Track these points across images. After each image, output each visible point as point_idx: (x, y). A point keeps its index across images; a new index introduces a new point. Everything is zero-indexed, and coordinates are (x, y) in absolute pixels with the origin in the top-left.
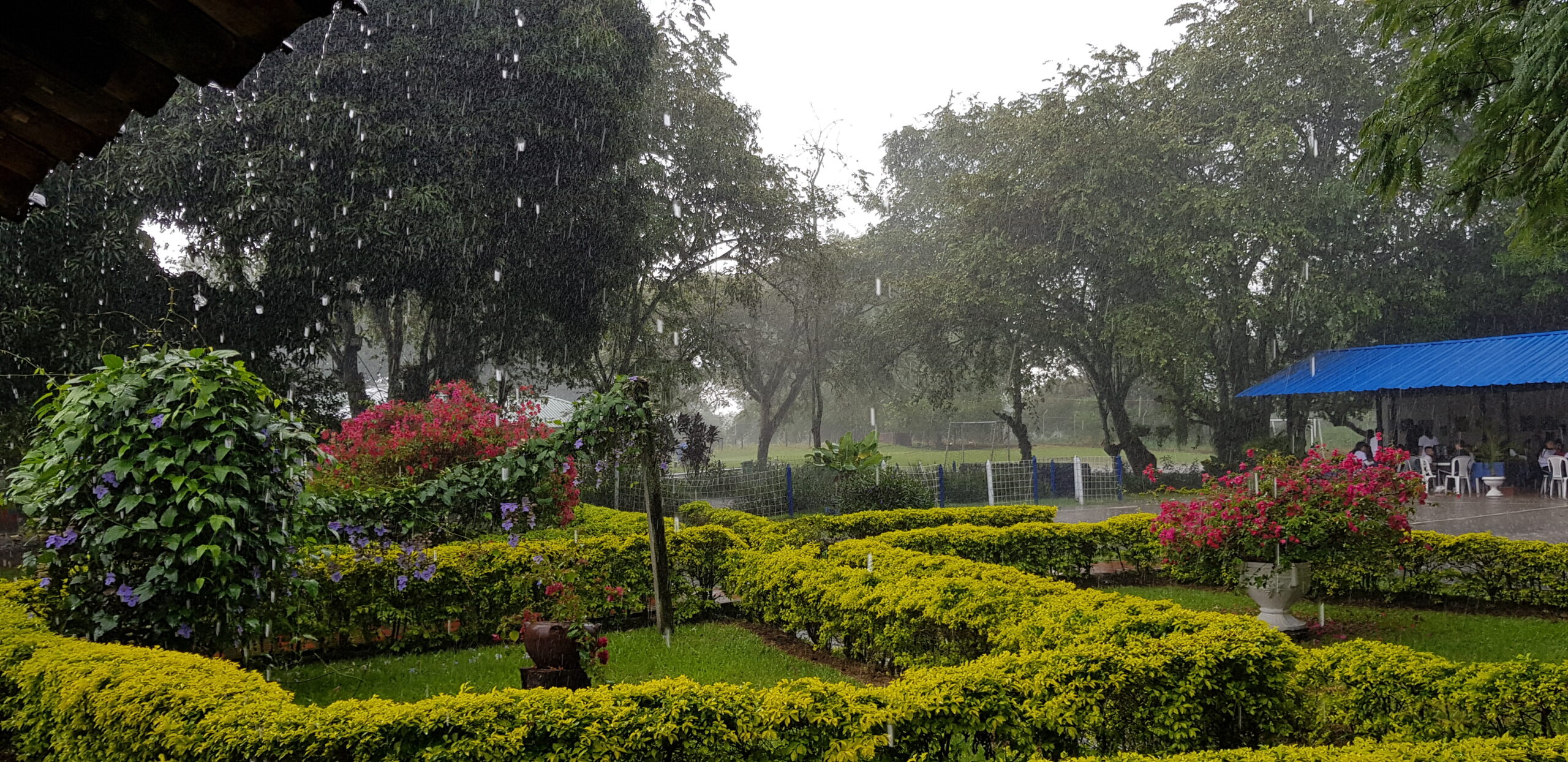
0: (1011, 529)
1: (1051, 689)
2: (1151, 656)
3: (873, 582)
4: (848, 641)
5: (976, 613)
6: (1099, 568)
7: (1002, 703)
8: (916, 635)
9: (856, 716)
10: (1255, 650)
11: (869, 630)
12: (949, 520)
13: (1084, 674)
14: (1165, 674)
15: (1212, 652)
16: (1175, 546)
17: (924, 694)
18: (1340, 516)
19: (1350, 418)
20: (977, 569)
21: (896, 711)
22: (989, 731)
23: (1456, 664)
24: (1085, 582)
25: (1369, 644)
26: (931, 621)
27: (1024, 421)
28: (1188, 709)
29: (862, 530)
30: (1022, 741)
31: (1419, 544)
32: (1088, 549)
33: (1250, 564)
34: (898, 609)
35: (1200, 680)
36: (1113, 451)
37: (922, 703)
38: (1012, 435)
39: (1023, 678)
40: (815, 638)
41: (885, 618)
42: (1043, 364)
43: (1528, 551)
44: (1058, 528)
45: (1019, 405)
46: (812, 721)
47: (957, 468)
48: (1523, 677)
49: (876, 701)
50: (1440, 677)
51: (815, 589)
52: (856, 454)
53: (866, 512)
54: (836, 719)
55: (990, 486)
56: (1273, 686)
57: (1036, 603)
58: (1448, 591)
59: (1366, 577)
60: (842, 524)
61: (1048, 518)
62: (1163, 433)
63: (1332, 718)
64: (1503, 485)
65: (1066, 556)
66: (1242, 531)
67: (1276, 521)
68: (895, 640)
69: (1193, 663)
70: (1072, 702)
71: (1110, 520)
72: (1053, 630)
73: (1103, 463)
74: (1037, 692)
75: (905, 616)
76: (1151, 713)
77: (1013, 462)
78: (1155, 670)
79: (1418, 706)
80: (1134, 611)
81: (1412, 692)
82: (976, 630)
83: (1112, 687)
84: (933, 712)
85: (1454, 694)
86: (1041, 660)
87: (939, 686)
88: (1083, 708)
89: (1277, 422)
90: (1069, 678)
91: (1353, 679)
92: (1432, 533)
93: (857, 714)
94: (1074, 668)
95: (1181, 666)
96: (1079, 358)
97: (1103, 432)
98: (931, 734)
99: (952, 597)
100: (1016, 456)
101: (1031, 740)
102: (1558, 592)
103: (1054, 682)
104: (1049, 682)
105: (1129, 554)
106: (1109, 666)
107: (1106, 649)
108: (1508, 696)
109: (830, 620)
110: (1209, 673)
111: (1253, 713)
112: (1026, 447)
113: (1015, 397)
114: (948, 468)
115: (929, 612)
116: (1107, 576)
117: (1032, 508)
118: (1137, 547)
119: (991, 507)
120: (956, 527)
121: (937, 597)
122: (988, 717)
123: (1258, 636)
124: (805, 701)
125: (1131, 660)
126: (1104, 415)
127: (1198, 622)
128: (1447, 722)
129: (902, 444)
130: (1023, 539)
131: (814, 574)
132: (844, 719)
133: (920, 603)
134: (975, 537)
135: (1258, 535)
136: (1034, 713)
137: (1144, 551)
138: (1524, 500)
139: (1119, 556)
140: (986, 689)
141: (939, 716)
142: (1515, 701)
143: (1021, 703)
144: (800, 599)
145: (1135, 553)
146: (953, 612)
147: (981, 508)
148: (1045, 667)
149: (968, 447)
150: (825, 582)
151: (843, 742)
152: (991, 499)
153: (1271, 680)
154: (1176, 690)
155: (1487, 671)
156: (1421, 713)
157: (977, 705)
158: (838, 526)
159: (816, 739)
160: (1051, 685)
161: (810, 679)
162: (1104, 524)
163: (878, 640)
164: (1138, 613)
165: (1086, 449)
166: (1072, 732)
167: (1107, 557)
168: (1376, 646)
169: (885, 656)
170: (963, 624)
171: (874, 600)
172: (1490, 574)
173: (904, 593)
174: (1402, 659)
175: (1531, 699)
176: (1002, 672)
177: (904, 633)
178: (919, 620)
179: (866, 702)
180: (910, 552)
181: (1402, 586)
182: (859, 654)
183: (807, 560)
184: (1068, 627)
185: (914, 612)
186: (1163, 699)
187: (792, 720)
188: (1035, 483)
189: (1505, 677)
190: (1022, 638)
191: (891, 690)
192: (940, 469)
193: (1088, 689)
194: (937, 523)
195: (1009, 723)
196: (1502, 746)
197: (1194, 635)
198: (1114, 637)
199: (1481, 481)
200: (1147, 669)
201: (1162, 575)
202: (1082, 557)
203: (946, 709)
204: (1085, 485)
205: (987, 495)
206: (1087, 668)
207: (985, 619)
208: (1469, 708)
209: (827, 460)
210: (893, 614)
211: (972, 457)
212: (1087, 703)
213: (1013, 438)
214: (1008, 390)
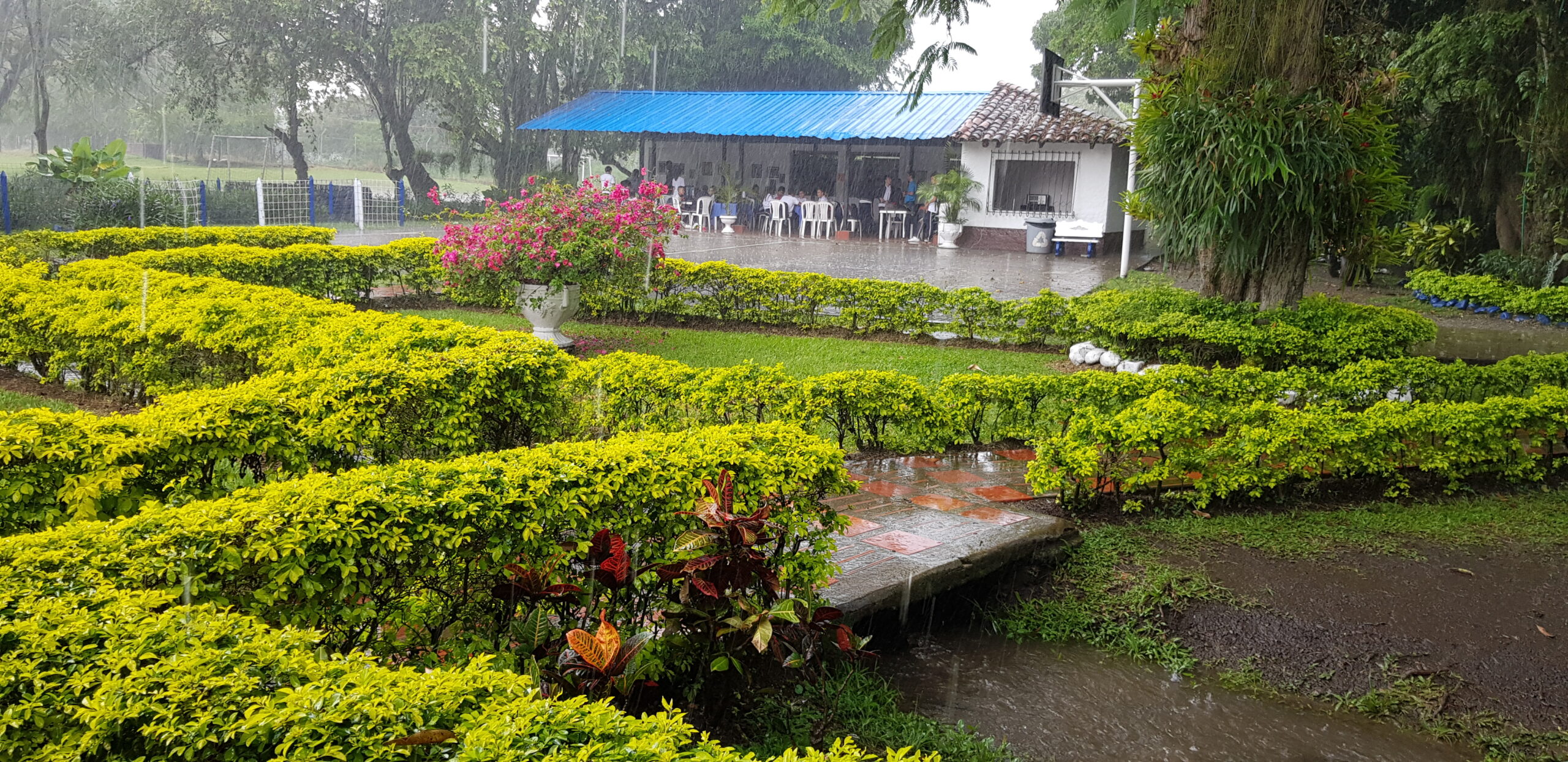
0: (285, 250)
1: (329, 407)
2: (434, 369)
3: (117, 305)
4: (87, 372)
5: (247, 334)
6: (379, 291)
7: (274, 423)
8: (172, 362)
9: (97, 448)
10: (532, 360)
11: (114, 359)
12: (213, 240)
13: (365, 390)
14: (447, 386)
15: (493, 363)
16: (458, 269)
17: (184, 419)
18: (608, 242)
19: (617, 158)
20: (246, 291)
21: (149, 439)
22: (259, 453)
23: (697, 370)
24: (364, 305)
25: (627, 355)
26: (191, 347)
27: (299, 140)
28: (468, 418)
29: (102, 249)
30: (296, 460)
31: (669, 270)
32: (368, 272)
33: (527, 286)
34: (151, 335)
35: (480, 389)
36: (394, 175)
37: (182, 429)
38: (286, 153)
39: (298, 397)
40: (42, 369)
41: (134, 344)
42: (323, 79)
43: (753, 277)
44: (337, 251)
45: (294, 121)
46: (40, 457)
47: (222, 185)
48: (747, 378)
49: (123, 429)
50: (683, 381)
51: (42, 314)
52: (94, 164)
53: (108, 229)
54: (72, 453)
55: (261, 206)
56: (547, 393)
57: (313, 324)
58: (690, 311)
59: (626, 300)
60: (78, 242)
61: (326, 240)
62: (446, 160)
63: (593, 422)
64: (735, 223)
65: (344, 280)
66: (521, 254)
67: (553, 245)
68: (146, 368)
69: (474, 375)
70: (352, 418)
71: (392, 243)
72: (332, 349)
73: (384, 188)
74: (314, 410)
75: (159, 341)
76: (431, 424)
77: (287, 182)
78: (438, 383)
79: (664, 406)
80: (417, 328)
81: (660, 395)
82: (245, 354)
83: (393, 400)
84: (194, 438)
85: (694, 395)
86: (320, 377)
87: (202, 410)
88: (363, 423)
89: (553, 157)
90: (349, 394)
91: (613, 387)
92: (681, 261)
93: (99, 446)
94: (355, 384)
95: (462, 378)
96: (362, 76)
97: (385, 157)
98: (192, 461)
99: (216, 319)
100: (290, 176)
101: (305, 458)
102: (772, 311)
103: (332, 399)
104: (327, 399)
105: (410, 277)
106: (390, 381)
107: (389, 364)
108: (735, 394)
109: (62, 349)
110: (489, 383)
111: (527, 418)
112: (301, 167)
113: (289, 112)
114: (211, 186)
115: (189, 336)
116: (387, 299)
117: (308, 230)
118: (418, 270)
119: (262, 228)
120: (221, 247)
121: (199, 320)
122: (258, 438)
123: (535, 347)
124: (30, 435)
125: (413, 374)
126: (387, 138)
127: (480, 336)
128: (686, 419)
129: (154, 157)
130: (297, 262)
131: (41, 296)
132: (83, 451)
133: (178, 326)
134: (244, 259)
135: (535, 258)
136: (311, 432)
137: (426, 275)
138: (748, 237)
139: (400, 280)
140: (257, 409)
141: (201, 442)
142: (739, 398)
143: (296, 422)
144: (23, 326)
145: (416, 277)
146: (217, 335)
147: (249, 228)
148: (323, 385)
149: (234, 165)
150: (56, 306)
151: (82, 477)
152: (262, 220)
153: (545, 387)
154: (457, 400)
155: (719, 374)
156: (666, 412)
157: (245, 427)
158: (71, 244)
159: (47, 475)
160: (329, 402)
161: (37, 410)
162: (386, 248)
163: (125, 368)
164: (421, 330)
165: (367, 173)
166: (350, 448)
167: (388, 281)
168: (632, 357)
169: (134, 386)
170: (230, 348)
171: (120, 324)
172: (723, 296)
173: (158, 317)
174: (654, 367)
175: (750, 396)
176: (275, 391)
177: (159, 360)
178: (177, 345)
179: (112, 431)
180: (165, 273)
181: (654, 307)
182: (101, 386)
183: (31, 280)
184: (348, 346)
185: (170, 337)
186: (445, 410)
187: (13, 456)
188: (310, 205)
189: (733, 379)
190: (297, 359)
191: (143, 418)
192: (202, 186)
193: (369, 404)
194: (198, 242)
195: (282, 443)
196: (733, 432)
197: (476, 348)
198: (396, 354)
199: (718, 219)
200: (430, 382)
201: (442, 298)
202: (362, 280)
203: (209, 433)
204: (365, 210)
205: (257, 216)
206: (368, 383)
207: (256, 341)
208: (704, 406)
209: (57, 169)
210: (144, 340)
211: (239, 175)
212: (367, 419)
213: (288, 158)
214: (282, 104)
